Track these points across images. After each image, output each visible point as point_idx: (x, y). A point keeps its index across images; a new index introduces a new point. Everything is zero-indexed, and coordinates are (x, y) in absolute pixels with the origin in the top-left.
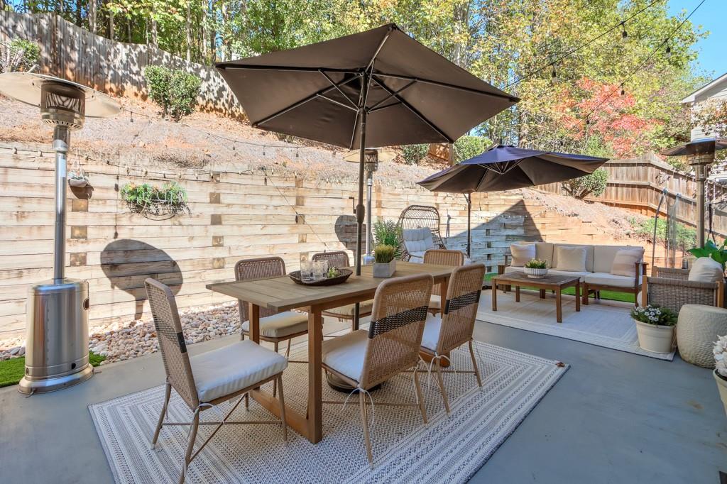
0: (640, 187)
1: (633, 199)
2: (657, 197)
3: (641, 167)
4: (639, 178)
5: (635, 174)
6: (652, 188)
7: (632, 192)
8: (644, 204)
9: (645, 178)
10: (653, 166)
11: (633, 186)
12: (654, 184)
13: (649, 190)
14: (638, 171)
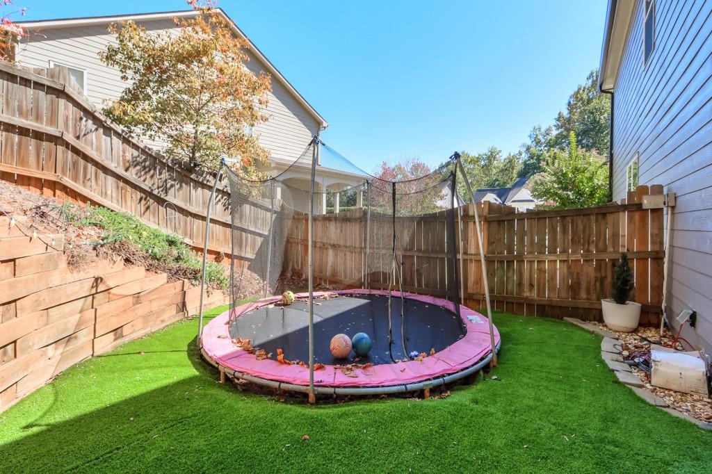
0: (39, 136)
1: (22, 161)
2: (75, 164)
3: (42, 94)
4: (38, 118)
5: (28, 104)
6: (67, 145)
7: (20, 144)
8: (48, 175)
9: (53, 120)
10: (69, 98)
11: (23, 132)
12: (69, 137)
13: (60, 149)
14: (36, 101)
